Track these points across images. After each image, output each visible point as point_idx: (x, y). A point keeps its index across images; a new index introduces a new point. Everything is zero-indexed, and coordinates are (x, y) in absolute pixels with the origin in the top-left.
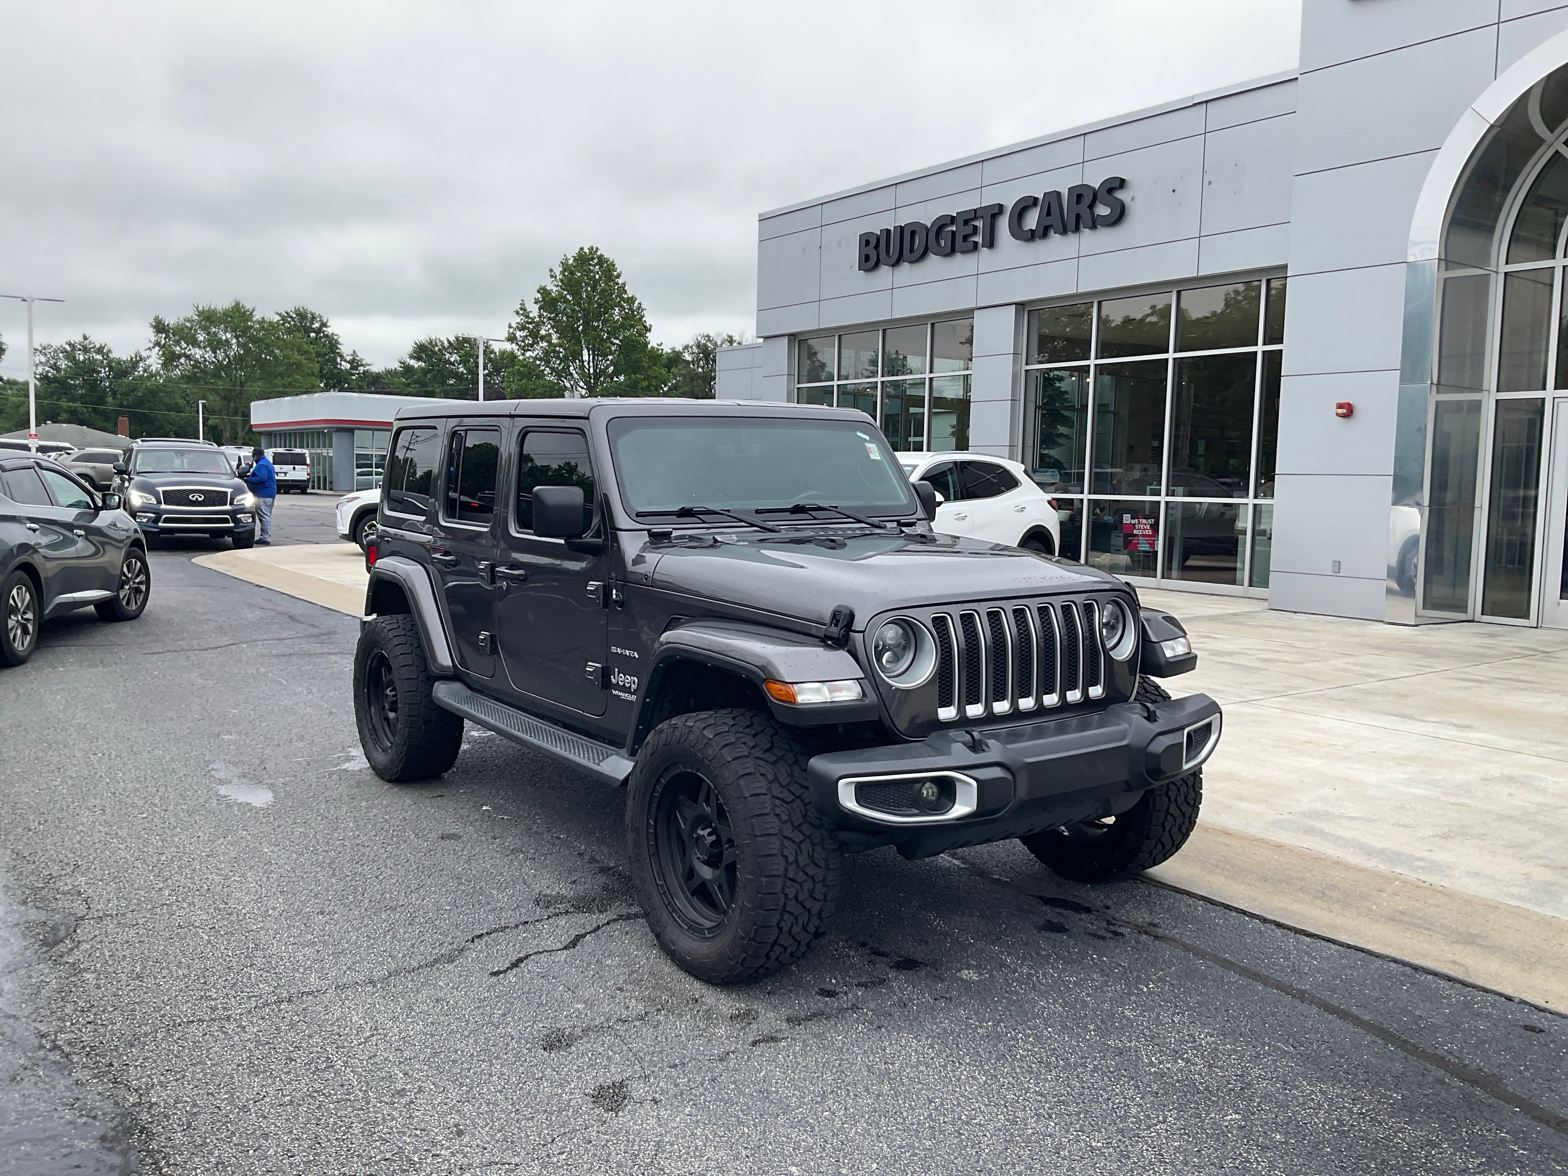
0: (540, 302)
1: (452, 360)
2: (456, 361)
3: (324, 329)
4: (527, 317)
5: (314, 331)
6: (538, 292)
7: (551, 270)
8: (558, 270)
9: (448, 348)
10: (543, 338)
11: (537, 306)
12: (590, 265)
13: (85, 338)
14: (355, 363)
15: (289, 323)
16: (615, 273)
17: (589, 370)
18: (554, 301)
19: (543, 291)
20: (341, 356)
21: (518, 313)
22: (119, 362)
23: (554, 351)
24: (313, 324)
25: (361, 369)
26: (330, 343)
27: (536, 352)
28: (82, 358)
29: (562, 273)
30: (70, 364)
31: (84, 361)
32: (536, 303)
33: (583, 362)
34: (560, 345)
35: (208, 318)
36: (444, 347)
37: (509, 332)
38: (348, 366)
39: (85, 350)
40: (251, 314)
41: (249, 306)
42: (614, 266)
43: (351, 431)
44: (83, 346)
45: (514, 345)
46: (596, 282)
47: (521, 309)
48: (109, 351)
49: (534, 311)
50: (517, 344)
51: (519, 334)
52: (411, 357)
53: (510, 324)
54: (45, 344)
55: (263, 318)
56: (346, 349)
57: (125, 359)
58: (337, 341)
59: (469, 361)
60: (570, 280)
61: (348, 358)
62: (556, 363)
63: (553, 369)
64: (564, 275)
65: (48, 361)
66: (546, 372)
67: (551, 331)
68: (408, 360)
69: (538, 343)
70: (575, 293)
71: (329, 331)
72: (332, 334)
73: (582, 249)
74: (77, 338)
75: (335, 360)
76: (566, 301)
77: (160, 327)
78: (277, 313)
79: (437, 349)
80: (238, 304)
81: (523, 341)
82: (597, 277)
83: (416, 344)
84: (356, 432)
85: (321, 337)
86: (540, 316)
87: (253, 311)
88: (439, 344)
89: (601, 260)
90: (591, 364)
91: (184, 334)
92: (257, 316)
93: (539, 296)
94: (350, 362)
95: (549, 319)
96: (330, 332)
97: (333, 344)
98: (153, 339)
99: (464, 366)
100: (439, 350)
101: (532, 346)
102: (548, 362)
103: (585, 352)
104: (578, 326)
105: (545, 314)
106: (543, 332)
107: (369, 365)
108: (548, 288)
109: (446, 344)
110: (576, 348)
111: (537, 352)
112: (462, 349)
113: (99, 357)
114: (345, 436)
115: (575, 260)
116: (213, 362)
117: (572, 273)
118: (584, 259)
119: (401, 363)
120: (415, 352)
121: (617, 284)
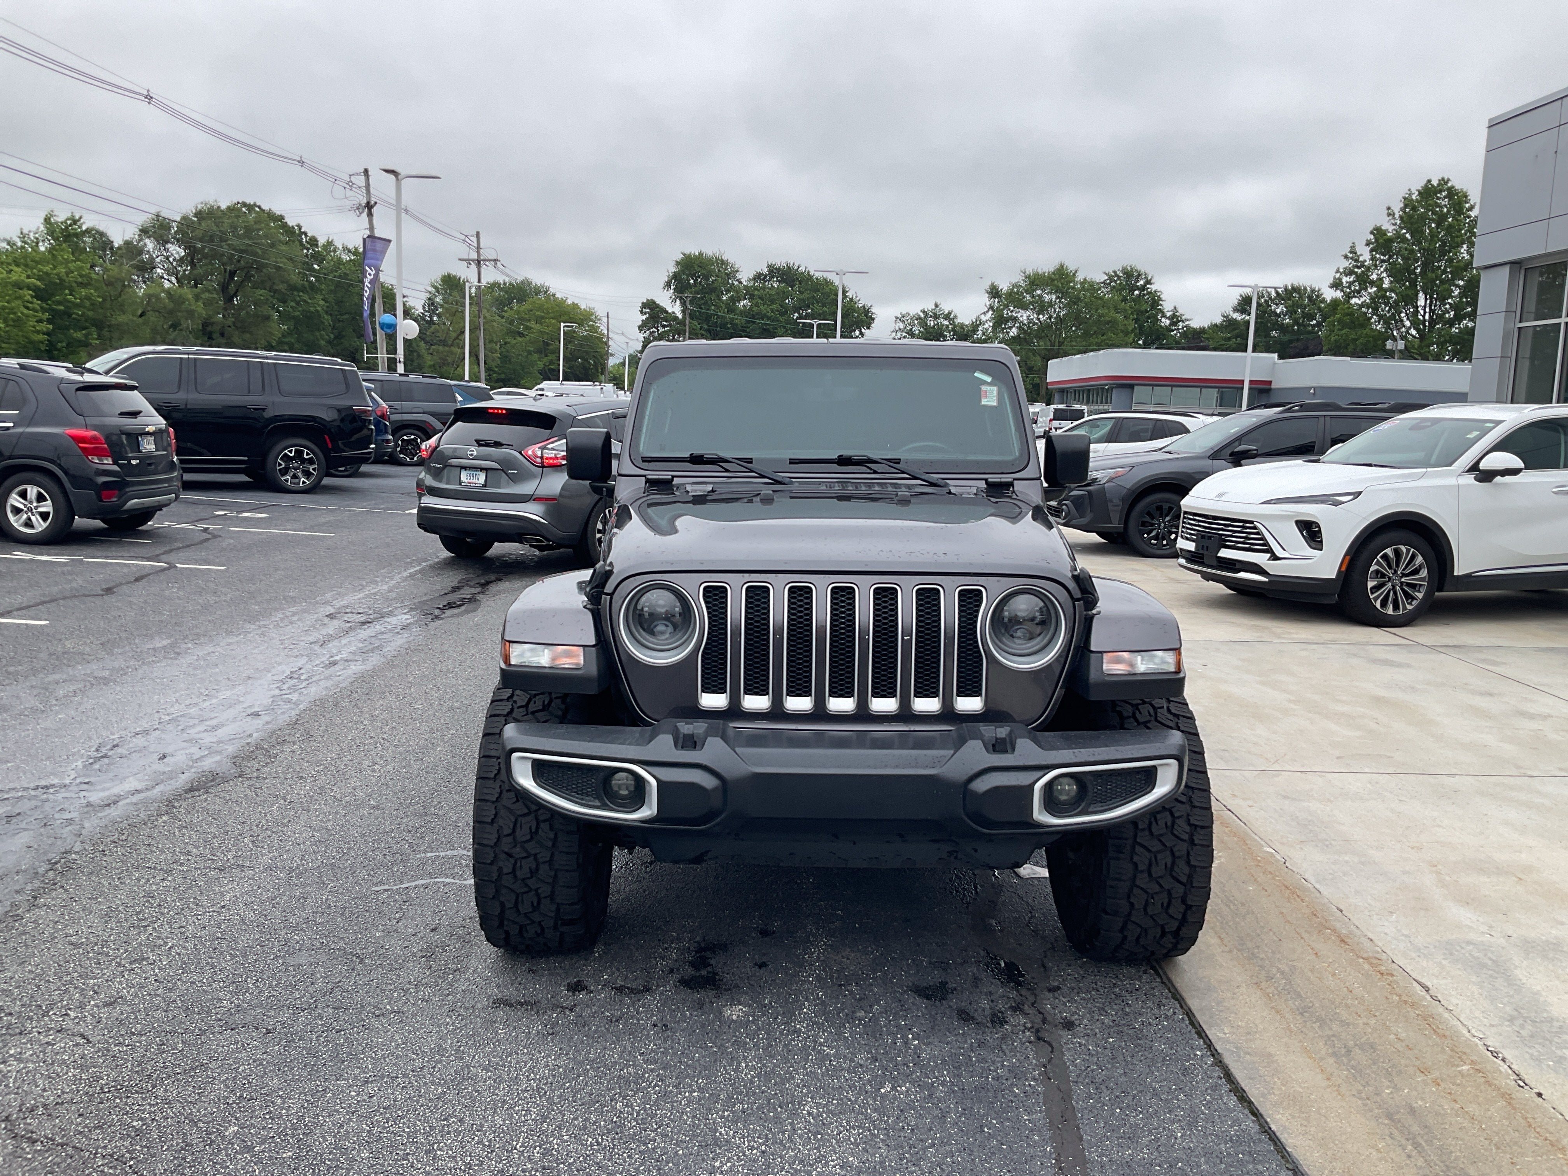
0: (1372, 243)
1: (1278, 311)
2: (1282, 312)
3: (1148, 286)
4: (1356, 261)
5: (1138, 288)
6: (1372, 233)
7: (1389, 208)
8: (1397, 207)
9: (1275, 298)
10: (1372, 283)
11: (1368, 249)
12: (1439, 198)
13: (937, 306)
14: (1175, 319)
15: (1115, 281)
16: (1467, 206)
17: (1424, 316)
18: (1390, 241)
19: (1378, 232)
20: (1163, 313)
21: (1346, 257)
22: (962, 326)
23: (1384, 297)
24: (1138, 281)
25: (1181, 325)
26: (1153, 299)
27: (1363, 299)
28: (932, 324)
29: (1403, 209)
30: (922, 329)
31: (934, 326)
32: (1368, 245)
33: (1417, 307)
34: (1391, 290)
35: (1035, 281)
36: (1270, 298)
37: (1335, 278)
38: (1168, 322)
39: (936, 317)
40: (1074, 274)
41: (1072, 267)
42: (1466, 197)
43: (1132, 387)
44: (934, 314)
45: (1338, 291)
46: (1442, 218)
47: (1351, 252)
48: (956, 317)
49: (1365, 254)
50: (1342, 291)
51: (1345, 280)
52: (1235, 310)
53: (1338, 269)
54: (904, 312)
55: (1085, 279)
56: (1167, 306)
57: (967, 323)
58: (1160, 299)
59: (1296, 312)
60: (1410, 217)
61: (1168, 314)
62: (1384, 310)
63: (1380, 317)
64: (1405, 212)
65: (905, 328)
66: (1373, 320)
67: (1384, 275)
68: (1231, 313)
69: (1366, 289)
70: (1417, 233)
71: (1153, 287)
72: (1156, 291)
73: (1429, 181)
74: (929, 306)
75: (1155, 316)
76: (1403, 239)
77: (994, 292)
78: (1105, 273)
79: (1263, 300)
80: (1062, 266)
81: (1349, 287)
82: (1445, 210)
83: (1241, 296)
84: (1136, 388)
85: (1144, 295)
86: (1372, 259)
87: (1076, 272)
88: (1265, 295)
89: (1452, 193)
90: (1427, 310)
91: (1014, 298)
92: (1080, 277)
93: (1372, 237)
94: (1171, 318)
95: (1383, 261)
96: (1154, 289)
97: (1155, 301)
98: (988, 303)
99: (1290, 318)
100: (1265, 301)
101: (1359, 292)
102: (1375, 310)
103: (1421, 296)
104: (1416, 268)
105: (1378, 256)
106: (1374, 277)
107: (1188, 320)
108: (1383, 228)
109: (1273, 294)
110: (1410, 292)
111: (1365, 298)
112: (1290, 300)
113: (946, 323)
114: (1125, 392)
115: (1420, 193)
116: (1037, 324)
117: (1414, 209)
118: (1429, 192)
119: (1224, 316)
120: (1239, 304)
121: (1469, 217)
